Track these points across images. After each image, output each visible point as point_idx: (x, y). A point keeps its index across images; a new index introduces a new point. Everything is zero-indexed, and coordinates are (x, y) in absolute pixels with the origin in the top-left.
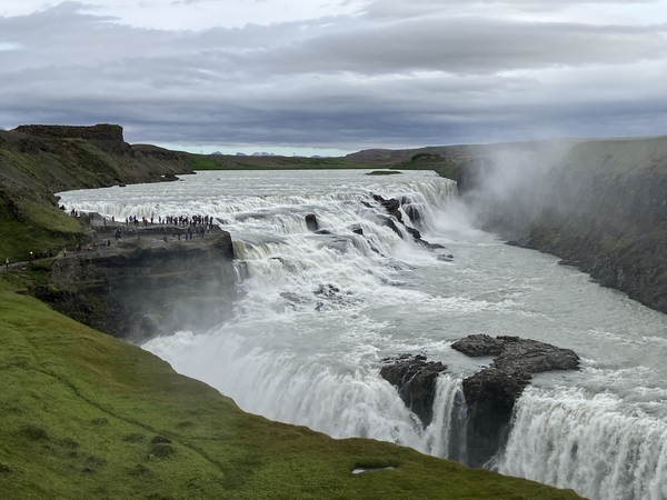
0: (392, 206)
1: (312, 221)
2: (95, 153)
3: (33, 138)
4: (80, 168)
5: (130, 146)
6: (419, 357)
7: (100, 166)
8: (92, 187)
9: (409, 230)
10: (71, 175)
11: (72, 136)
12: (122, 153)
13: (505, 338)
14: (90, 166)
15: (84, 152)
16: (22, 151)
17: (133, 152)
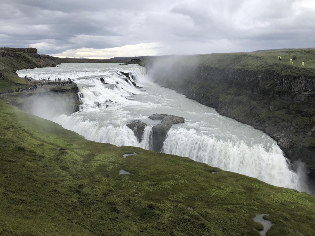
0: (127, 75)
1: (102, 80)
2: (28, 57)
3: (6, 52)
4: (23, 62)
5: (40, 55)
6: (139, 121)
7: (30, 62)
8: (28, 69)
9: (132, 83)
10: (20, 65)
11: (19, 52)
12: (37, 57)
13: (163, 114)
14: (26, 62)
15: (24, 57)
16: (3, 56)
17: (41, 57)
